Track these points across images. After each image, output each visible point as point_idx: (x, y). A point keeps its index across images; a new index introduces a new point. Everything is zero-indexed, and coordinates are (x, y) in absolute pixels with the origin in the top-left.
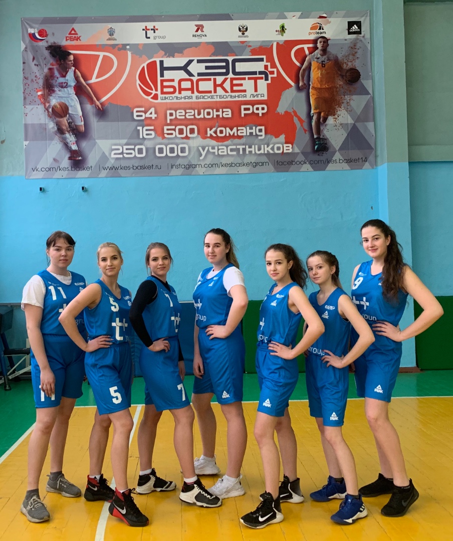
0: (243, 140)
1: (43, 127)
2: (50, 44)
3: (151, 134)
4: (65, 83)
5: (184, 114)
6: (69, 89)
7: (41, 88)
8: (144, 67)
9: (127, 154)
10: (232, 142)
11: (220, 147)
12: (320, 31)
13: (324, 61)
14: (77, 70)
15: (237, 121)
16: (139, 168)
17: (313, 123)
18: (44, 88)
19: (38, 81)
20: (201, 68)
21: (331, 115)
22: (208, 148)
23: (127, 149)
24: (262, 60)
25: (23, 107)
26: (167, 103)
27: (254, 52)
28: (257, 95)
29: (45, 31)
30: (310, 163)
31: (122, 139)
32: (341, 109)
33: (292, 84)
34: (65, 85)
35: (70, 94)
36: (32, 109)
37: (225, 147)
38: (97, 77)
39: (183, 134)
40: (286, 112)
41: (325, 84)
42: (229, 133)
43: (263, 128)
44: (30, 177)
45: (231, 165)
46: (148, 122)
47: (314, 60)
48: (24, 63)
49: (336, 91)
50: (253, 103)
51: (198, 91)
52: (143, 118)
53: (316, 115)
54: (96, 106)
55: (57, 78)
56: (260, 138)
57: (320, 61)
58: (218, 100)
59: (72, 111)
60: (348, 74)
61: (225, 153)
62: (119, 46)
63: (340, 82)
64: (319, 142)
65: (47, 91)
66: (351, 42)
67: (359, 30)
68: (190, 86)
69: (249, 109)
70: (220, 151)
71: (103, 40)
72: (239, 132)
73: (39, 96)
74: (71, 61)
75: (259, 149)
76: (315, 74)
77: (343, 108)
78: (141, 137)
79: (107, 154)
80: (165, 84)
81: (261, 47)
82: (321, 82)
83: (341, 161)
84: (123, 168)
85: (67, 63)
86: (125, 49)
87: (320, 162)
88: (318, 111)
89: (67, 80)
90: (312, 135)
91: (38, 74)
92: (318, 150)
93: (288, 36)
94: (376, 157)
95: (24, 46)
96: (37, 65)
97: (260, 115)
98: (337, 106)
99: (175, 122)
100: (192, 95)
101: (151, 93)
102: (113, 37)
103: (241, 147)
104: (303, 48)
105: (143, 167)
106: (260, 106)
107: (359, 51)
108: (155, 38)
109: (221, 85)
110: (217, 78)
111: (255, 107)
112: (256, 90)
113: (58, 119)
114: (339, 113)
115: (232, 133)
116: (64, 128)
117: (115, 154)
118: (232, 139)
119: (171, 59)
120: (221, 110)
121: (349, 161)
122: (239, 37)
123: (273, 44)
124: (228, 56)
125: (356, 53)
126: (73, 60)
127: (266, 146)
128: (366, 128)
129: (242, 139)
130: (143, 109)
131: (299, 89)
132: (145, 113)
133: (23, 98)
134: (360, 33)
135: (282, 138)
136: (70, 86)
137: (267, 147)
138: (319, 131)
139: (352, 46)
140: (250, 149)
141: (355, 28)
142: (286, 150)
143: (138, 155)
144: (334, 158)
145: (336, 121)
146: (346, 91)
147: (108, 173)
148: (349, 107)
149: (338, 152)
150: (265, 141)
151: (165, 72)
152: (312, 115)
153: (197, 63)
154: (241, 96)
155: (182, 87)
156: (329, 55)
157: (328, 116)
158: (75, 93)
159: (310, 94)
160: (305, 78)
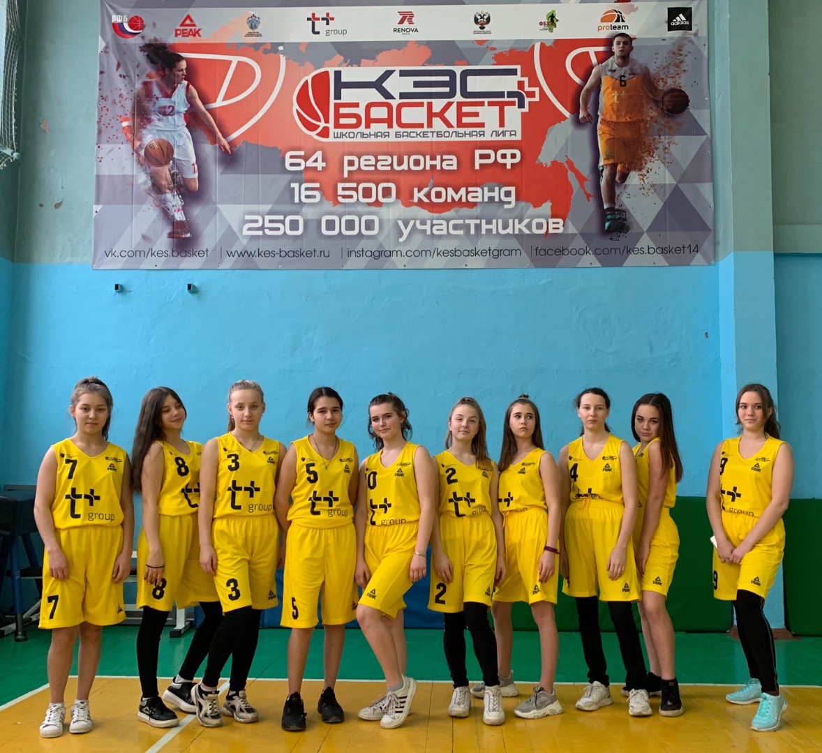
0: (477, 210)
1: (129, 182)
2: (148, 42)
3: (314, 197)
4: (169, 107)
5: (373, 162)
6: (176, 117)
7: (129, 115)
8: (307, 82)
9: (271, 229)
10: (457, 212)
11: (435, 222)
12: (617, 24)
13: (625, 77)
14: (191, 86)
15: (466, 176)
16: (291, 254)
17: (603, 183)
18: (133, 115)
19: (123, 102)
20: (407, 85)
21: (635, 170)
22: (415, 224)
23: (271, 221)
24: (514, 72)
25: (96, 146)
26: (344, 143)
27: (500, 58)
28: (504, 133)
29: (141, 19)
30: (595, 254)
31: (263, 203)
32: (653, 159)
33: (567, 114)
34: (169, 111)
35: (178, 126)
36: (111, 151)
37: (444, 223)
38: (225, 99)
39: (370, 196)
40: (554, 163)
41: (625, 116)
42: (453, 198)
43: (513, 189)
44: (101, 265)
45: (454, 253)
46: (310, 175)
47: (607, 74)
48: (102, 72)
49: (646, 128)
50: (496, 146)
51: (400, 124)
52: (302, 168)
53: (609, 168)
54: (222, 147)
55: (157, 98)
56: (506, 206)
57: (617, 75)
58: (435, 139)
59: (179, 154)
60: (666, 99)
61: (444, 232)
62: (265, 47)
63: (652, 113)
64: (613, 217)
65: (137, 120)
66: (674, 44)
67: (687, 23)
68: (385, 116)
69: (488, 156)
70: (435, 228)
71: (239, 35)
72: (470, 195)
73: (123, 128)
74: (182, 70)
75: (505, 227)
76: (608, 98)
77: (657, 158)
78: (297, 200)
79: (235, 228)
80: (342, 110)
81: (512, 51)
82: (618, 111)
83: (651, 251)
85: (174, 74)
86: (277, 51)
87: (613, 251)
88: (611, 162)
89: (174, 103)
90: (600, 204)
91: (124, 92)
92: (610, 231)
93: (560, 33)
94: (715, 244)
95: (104, 45)
96: (124, 77)
97: (509, 167)
98: (645, 155)
99: (358, 176)
100: (389, 130)
101: (318, 126)
102: (256, 31)
103: (472, 222)
104: (588, 52)
105: (297, 254)
106: (509, 152)
107: (687, 59)
108: (328, 33)
109: (441, 115)
110: (434, 101)
111: (500, 152)
112: (502, 124)
113: (154, 168)
114: (649, 165)
115: (457, 198)
116: (164, 183)
117: (250, 229)
118: (456, 208)
119: (355, 69)
120: (438, 157)
121: (664, 251)
122: (475, 32)
123: (533, 46)
124: (454, 65)
125: (682, 62)
126: (186, 69)
127: (517, 221)
128: (698, 194)
129: (475, 208)
130: (302, 153)
131: (578, 123)
132: (306, 161)
133: (96, 132)
134: (689, 28)
135: (547, 207)
136: (179, 113)
137: (520, 223)
138: (612, 197)
139: (675, 50)
140: (489, 227)
141: (681, 19)
142: (554, 228)
143: (289, 233)
144: (639, 245)
145: (643, 179)
146: (662, 127)
147: (235, 262)
148: (667, 156)
149: (645, 233)
150: (517, 213)
151: (342, 90)
152: (601, 168)
153: (400, 76)
154: (474, 133)
155: (372, 116)
156: (633, 65)
157: (629, 170)
158: (185, 124)
159: (599, 132)
160: (589, 105)
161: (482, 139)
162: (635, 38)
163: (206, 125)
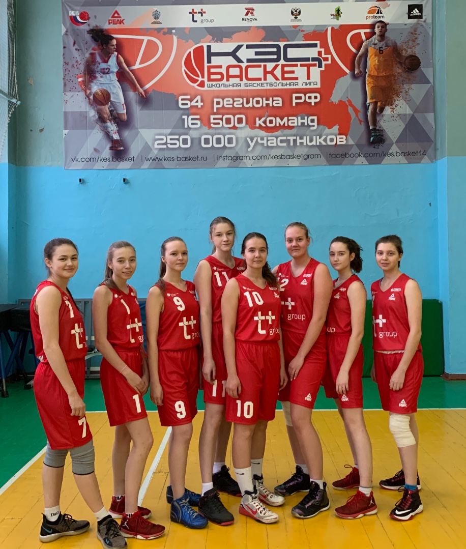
0: (294, 131)
1: (83, 115)
2: (92, 28)
3: (196, 124)
4: (107, 69)
5: (231, 102)
6: (111, 75)
7: (82, 74)
8: (190, 53)
9: (171, 144)
10: (282, 132)
11: (269, 138)
12: (378, 15)
14: (119, 56)
15: (287, 110)
16: (184, 159)
17: (369, 114)
18: (85, 74)
19: (79, 66)
20: (251, 54)
21: (388, 105)
22: (257, 139)
23: (171, 139)
24: (315, 46)
25: (63, 94)
26: (214, 91)
27: (307, 37)
28: (310, 83)
29: (87, 13)
30: (365, 156)
31: (166, 128)
32: (399, 99)
33: (348, 71)
34: (107, 71)
35: (112, 81)
36: (72, 96)
37: (275, 139)
38: (140, 64)
39: (230, 123)
40: (340, 101)
41: (383, 72)
42: (279, 123)
43: (315, 118)
44: (69, 167)
45: (280, 157)
46: (194, 110)
47: (371, 46)
48: (64, 47)
49: (394, 80)
50: (305, 91)
51: (247, 79)
52: (188, 106)
53: (373, 104)
54: (140, 94)
55: (99, 63)
56: (312, 128)
57: (377, 47)
58: (269, 87)
59: (114, 98)
61: (275, 145)
62: (164, 30)
63: (398, 70)
64: (375, 134)
65: (87, 77)
66: (411, 27)
67: (420, 14)
68: (238, 73)
69: (300, 98)
70: (269, 142)
71: (148, 24)
72: (290, 122)
73: (79, 82)
74: (114, 45)
75: (311, 141)
76: (372, 61)
77: (401, 98)
78: (186, 126)
79: (150, 144)
80: (212, 70)
81: (314, 32)
82: (378, 69)
83: (398, 154)
84: (167, 159)
85: (109, 48)
86: (171, 33)
87: (375, 154)
88: (374, 100)
89: (110, 66)
90: (368, 126)
91: (79, 59)
92: (373, 143)
93: (344, 20)
94: (436, 150)
95: (65, 30)
96: (78, 50)
97: (313, 104)
98: (394, 96)
99: (222, 111)
100: (241, 82)
101: (198, 80)
102: (158, 20)
103: (291, 138)
104: (360, 33)
105: (187, 159)
106: (313, 95)
107: (419, 37)
108: (202, 22)
109: (272, 72)
110: (267, 64)
111: (308, 95)
112: (309, 78)
113: (99, 107)
114: (397, 102)
115: (282, 124)
116: (106, 116)
117: (158, 144)
118: (282, 130)
119: (219, 44)
120: (271, 99)
121: (406, 154)
122: (292, 21)
123: (327, 29)
124: (279, 41)
125: (416, 38)
126: (116, 45)
127: (318, 137)
128: (425, 120)
129: (293, 129)
130: (188, 97)
131: (354, 77)
132: (191, 102)
133: (63, 85)
134: (421, 17)
135: (336, 129)
136: (113, 72)
137: (320, 138)
138: (375, 122)
139: (412, 31)
140: (301, 141)
141: (416, 12)
142: (340, 141)
143: (182, 146)
144: (390, 151)
145: (393, 111)
146: (404, 79)
147: (151, 164)
148: (407, 96)
149: (394, 144)
150: (318, 132)
151: (212, 57)
152: (368, 105)
153: (247, 48)
154: (292, 84)
155: (231, 73)
156: (387, 41)
157: (385, 105)
158: (117, 79)
159: (367, 82)
160: (361, 66)
161: (296, 87)
162: (388, 24)
163: (129, 80)
